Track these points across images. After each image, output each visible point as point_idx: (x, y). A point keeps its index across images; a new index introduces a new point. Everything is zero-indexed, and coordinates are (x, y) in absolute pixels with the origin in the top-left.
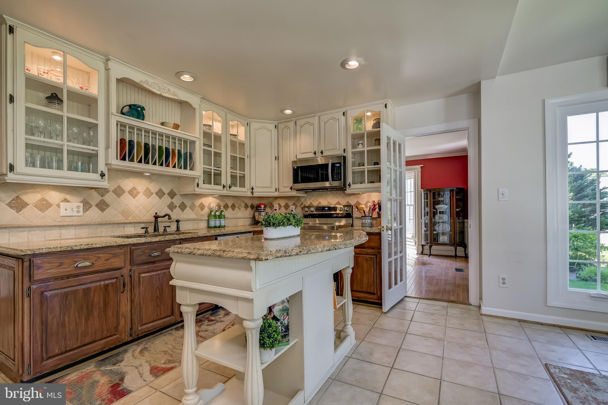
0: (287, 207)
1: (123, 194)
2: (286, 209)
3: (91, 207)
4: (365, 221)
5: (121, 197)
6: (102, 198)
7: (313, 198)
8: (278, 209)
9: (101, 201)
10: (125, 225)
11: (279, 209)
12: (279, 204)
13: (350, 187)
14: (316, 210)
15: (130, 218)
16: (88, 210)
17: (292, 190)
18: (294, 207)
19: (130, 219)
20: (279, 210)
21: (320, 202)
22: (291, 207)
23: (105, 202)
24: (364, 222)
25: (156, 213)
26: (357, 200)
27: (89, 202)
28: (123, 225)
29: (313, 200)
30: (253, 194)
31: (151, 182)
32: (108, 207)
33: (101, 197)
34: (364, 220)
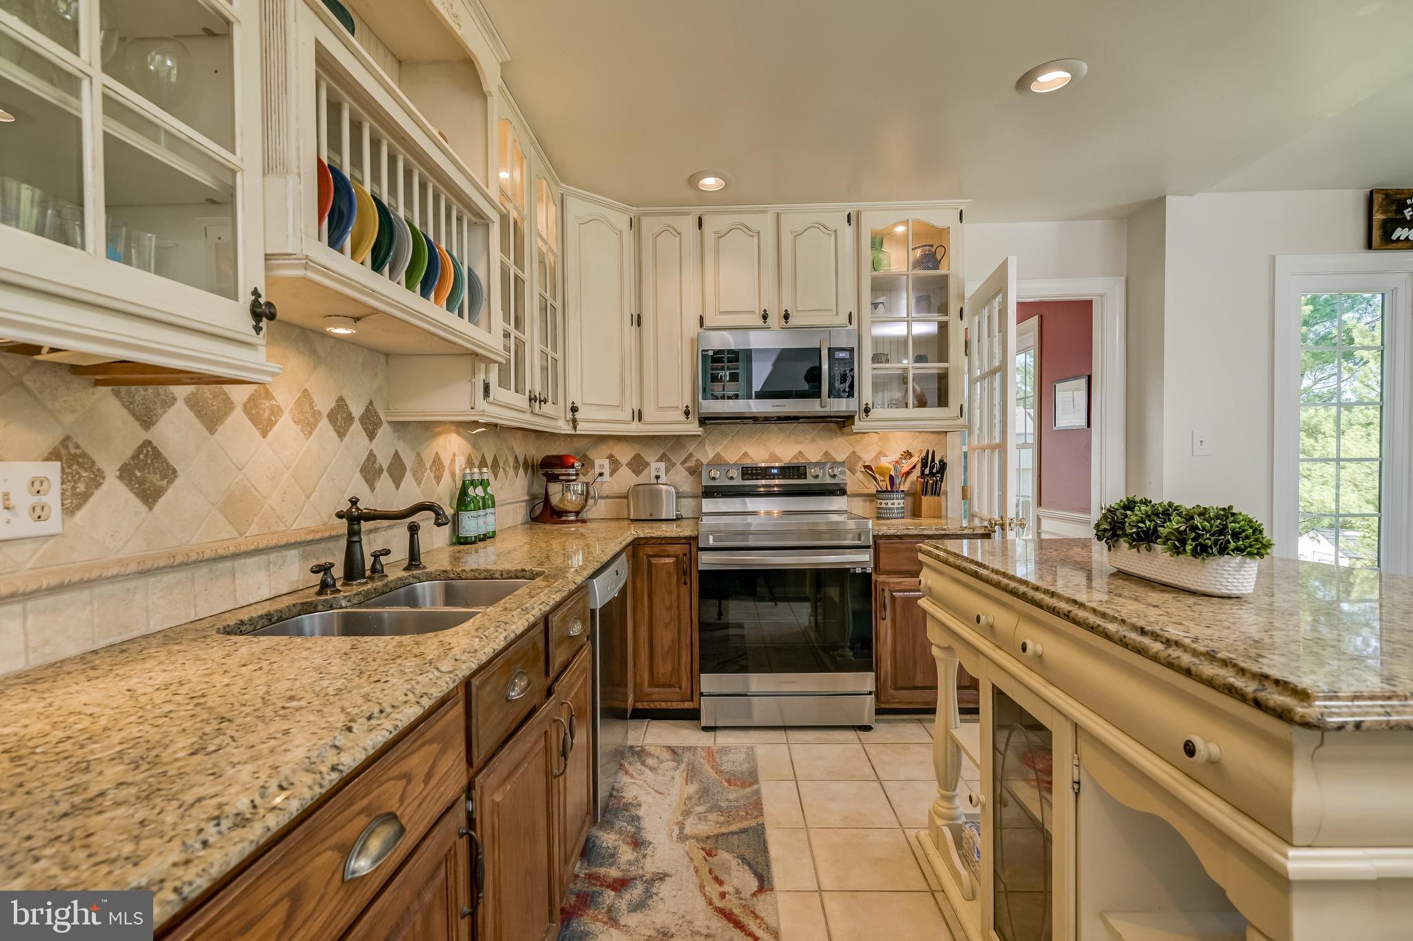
0: (638, 465)
1: (225, 414)
2: (637, 472)
3: (98, 485)
4: (893, 504)
5: (221, 429)
6: (145, 436)
7: (725, 442)
8: (607, 471)
9: (140, 450)
10: (238, 563)
11: (613, 472)
12: (611, 457)
13: (867, 416)
14: (743, 474)
15: (253, 530)
16: (86, 496)
17: (687, 418)
18: (662, 465)
19: (255, 534)
20: (611, 475)
21: (745, 454)
22: (654, 465)
23: (157, 455)
24: (883, 506)
25: (354, 502)
26: (852, 450)
27: (89, 458)
28: (228, 564)
29: (725, 447)
30: (575, 428)
31: (315, 368)
32: (170, 482)
33: (142, 431)
34: (883, 502)
